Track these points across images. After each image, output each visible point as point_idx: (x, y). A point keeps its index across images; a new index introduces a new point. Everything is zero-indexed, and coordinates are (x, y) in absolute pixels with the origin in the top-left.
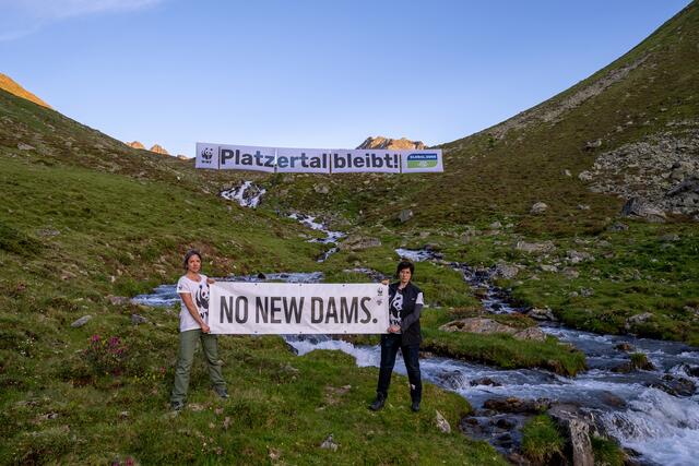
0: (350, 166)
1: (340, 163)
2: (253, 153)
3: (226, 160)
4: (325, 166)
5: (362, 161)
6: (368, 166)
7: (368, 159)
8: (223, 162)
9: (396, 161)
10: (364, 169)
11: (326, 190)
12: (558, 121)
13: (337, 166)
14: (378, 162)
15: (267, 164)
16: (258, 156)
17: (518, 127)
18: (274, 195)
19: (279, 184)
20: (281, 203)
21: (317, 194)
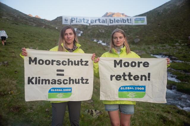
0: (115, 22)
1: (111, 22)
2: (82, 19)
3: (73, 21)
4: (106, 23)
5: (119, 21)
6: (121, 22)
7: (121, 20)
8: (72, 22)
9: (131, 21)
10: (120, 23)
11: (103, 31)
12: (182, 5)
13: (110, 23)
14: (124, 21)
15: (87, 22)
16: (84, 19)
17: (167, 8)
18: (86, 33)
19: (87, 29)
20: (89, 36)
21: (101, 33)
